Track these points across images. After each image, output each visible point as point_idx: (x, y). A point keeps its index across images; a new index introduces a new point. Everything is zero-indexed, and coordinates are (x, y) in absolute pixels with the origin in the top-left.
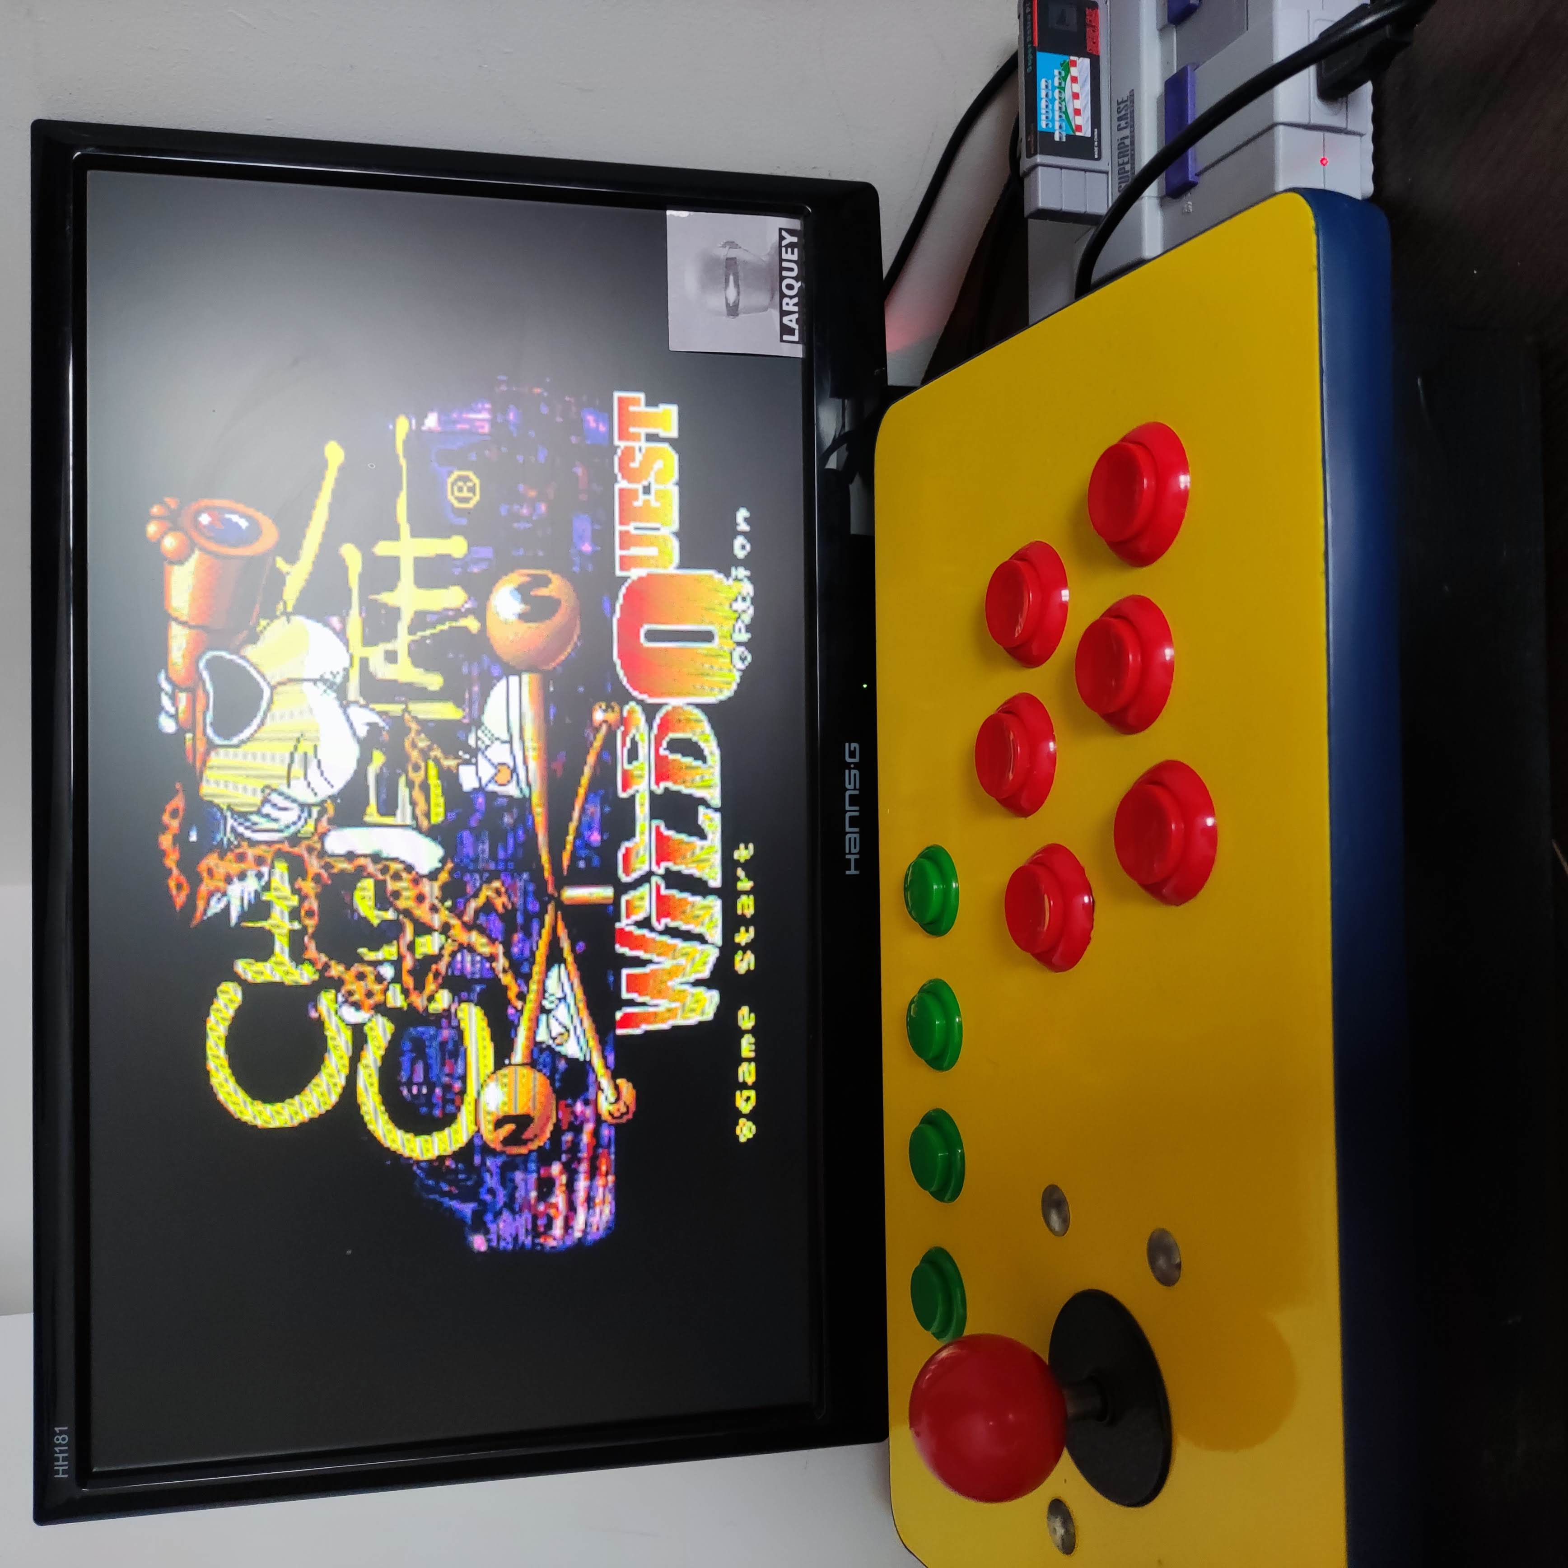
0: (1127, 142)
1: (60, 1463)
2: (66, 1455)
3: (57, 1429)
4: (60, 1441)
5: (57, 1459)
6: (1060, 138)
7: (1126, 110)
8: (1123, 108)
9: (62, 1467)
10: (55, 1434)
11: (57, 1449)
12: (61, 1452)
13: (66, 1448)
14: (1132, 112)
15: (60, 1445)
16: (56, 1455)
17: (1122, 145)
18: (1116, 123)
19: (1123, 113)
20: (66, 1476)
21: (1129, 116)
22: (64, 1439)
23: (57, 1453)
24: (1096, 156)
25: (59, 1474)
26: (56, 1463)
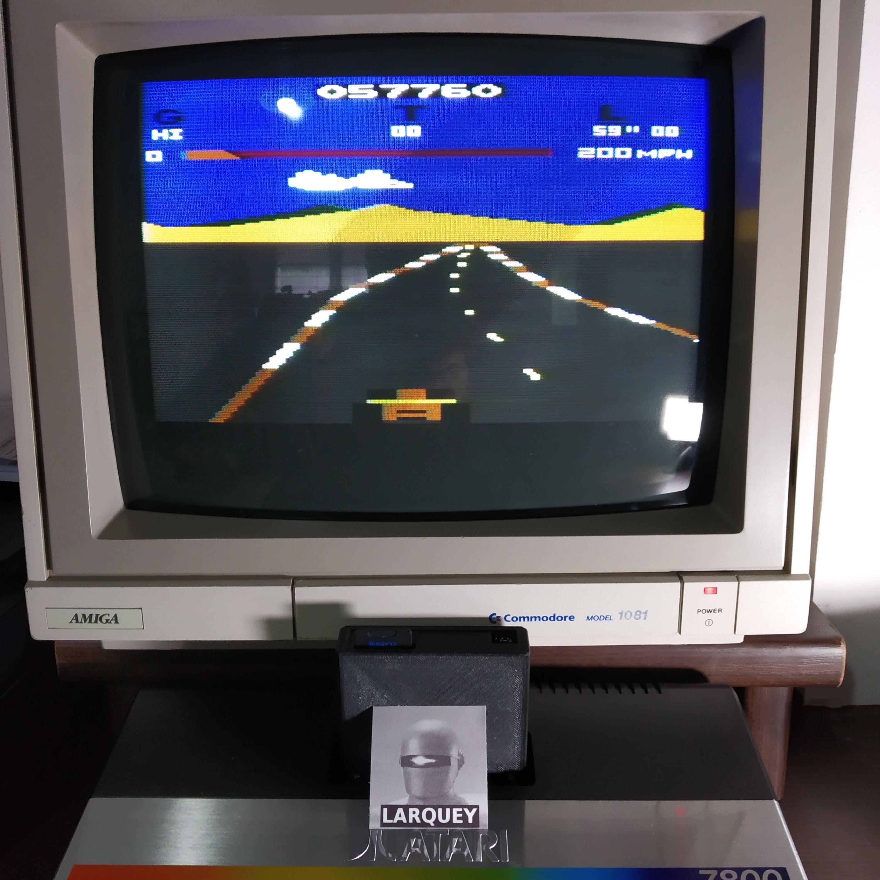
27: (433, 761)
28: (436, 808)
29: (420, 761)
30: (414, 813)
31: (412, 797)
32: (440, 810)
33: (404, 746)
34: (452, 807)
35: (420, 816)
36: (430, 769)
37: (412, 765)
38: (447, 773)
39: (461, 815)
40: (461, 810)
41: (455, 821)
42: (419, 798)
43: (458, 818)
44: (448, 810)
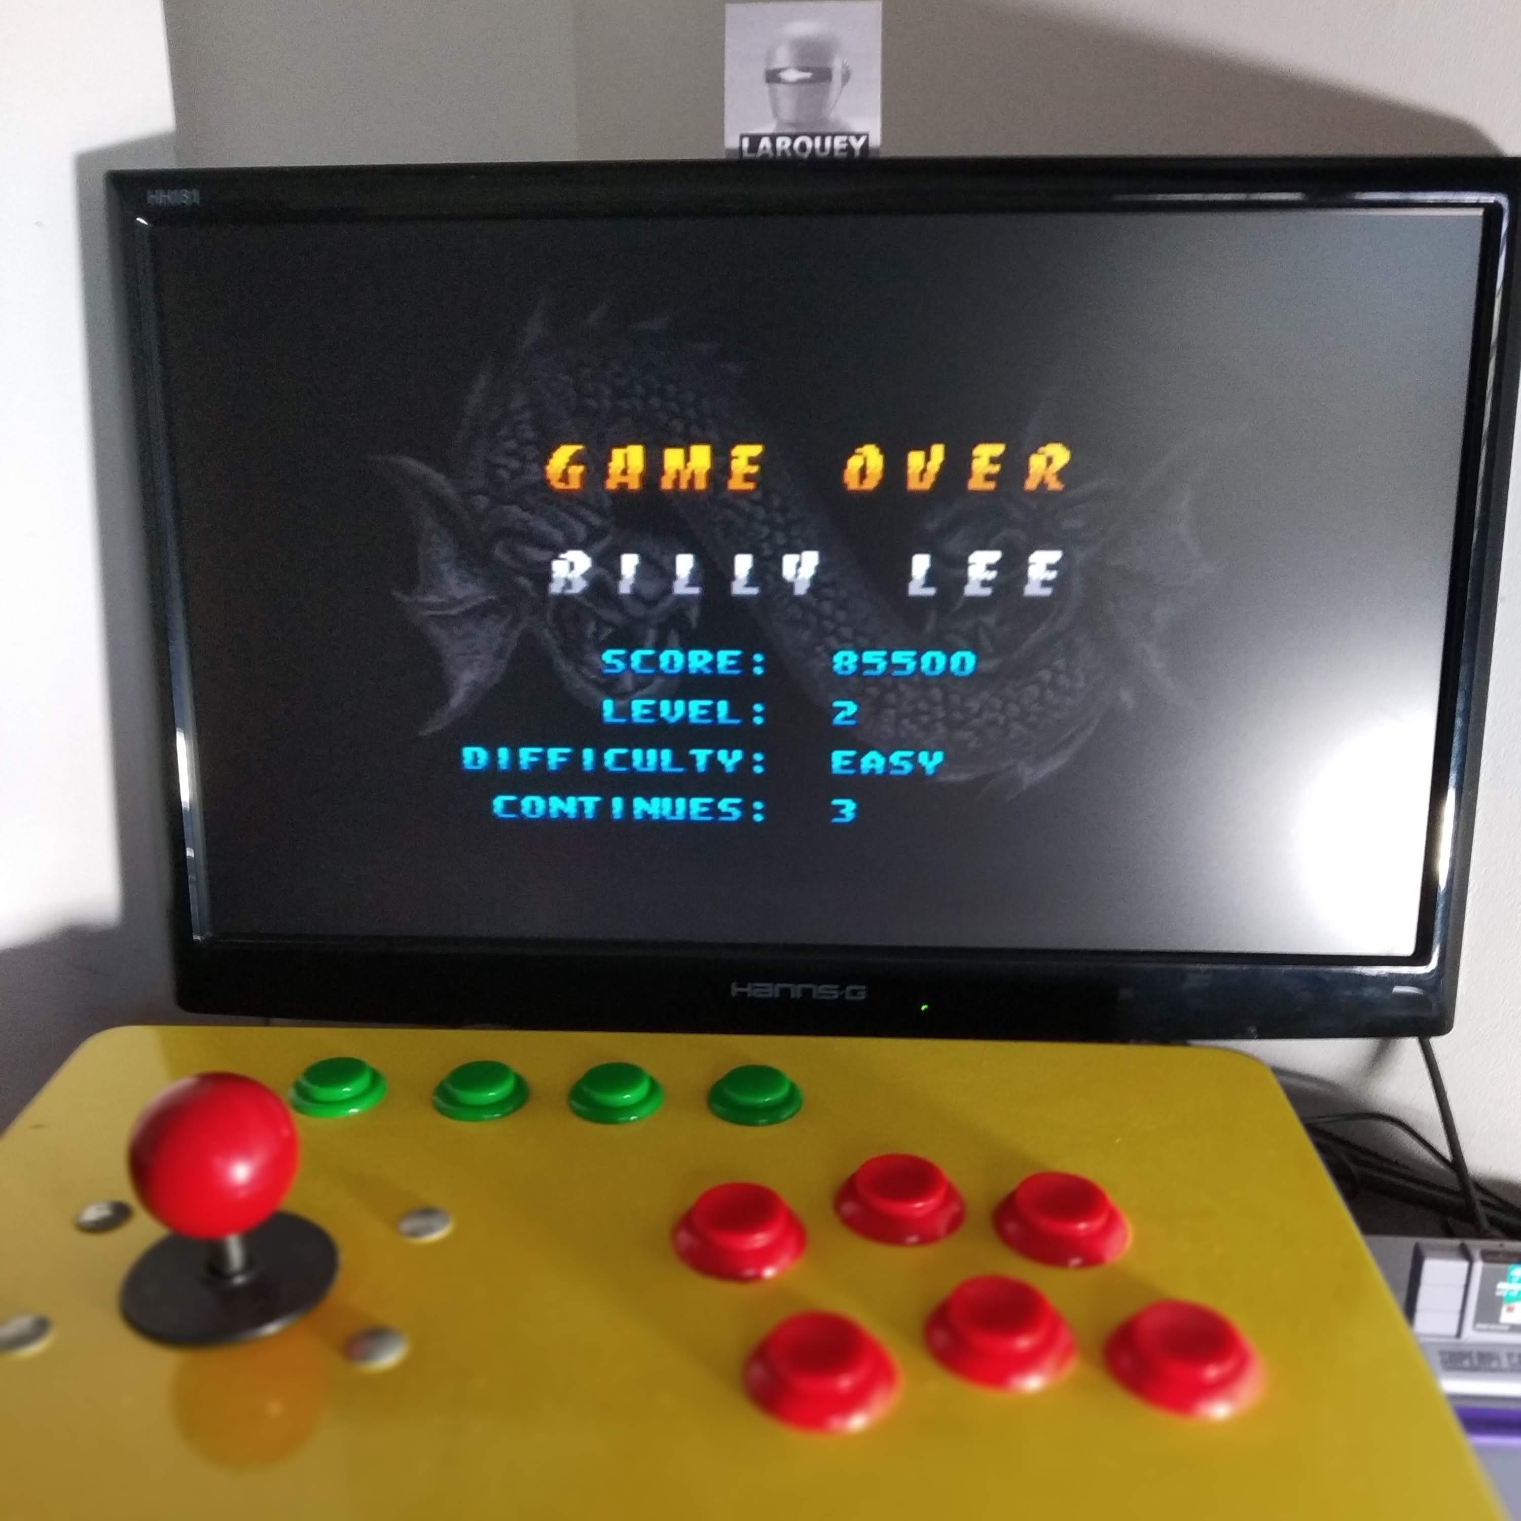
0: (1494, 1364)
6: (1500, 1290)
24: (1479, 1326)
27: (808, 75)
28: (813, 136)
29: (792, 75)
30: (783, 143)
31: (780, 123)
32: (818, 140)
33: (770, 56)
34: (833, 136)
35: (791, 147)
36: (804, 87)
37: (779, 80)
38: (826, 92)
39: (844, 146)
40: (844, 138)
41: (836, 154)
42: (791, 124)
43: (842, 150)
44: (828, 141)
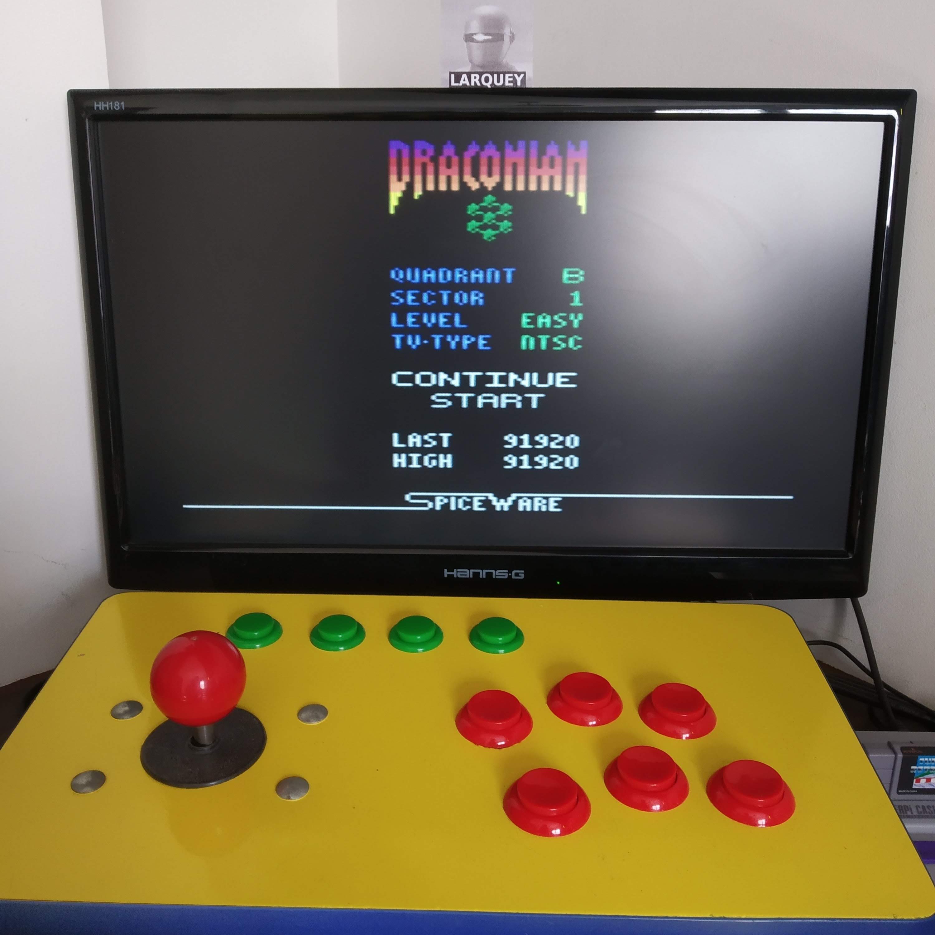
1: (103, 105)
2: (108, 109)
3: (123, 103)
4: (116, 105)
5: (105, 103)
6: (913, 770)
7: (929, 812)
8: (930, 810)
9: (101, 106)
10: (120, 102)
11: (111, 103)
12: (110, 106)
13: (112, 109)
14: (928, 817)
15: (113, 105)
16: (108, 103)
17: (906, 808)
18: (921, 804)
19: (928, 810)
20: (95, 108)
21: (926, 814)
22: (117, 107)
23: (109, 103)
24: (901, 792)
25: (96, 104)
26: (103, 103)
36: (487, 45)
38: (501, 48)
42: (480, 66)
